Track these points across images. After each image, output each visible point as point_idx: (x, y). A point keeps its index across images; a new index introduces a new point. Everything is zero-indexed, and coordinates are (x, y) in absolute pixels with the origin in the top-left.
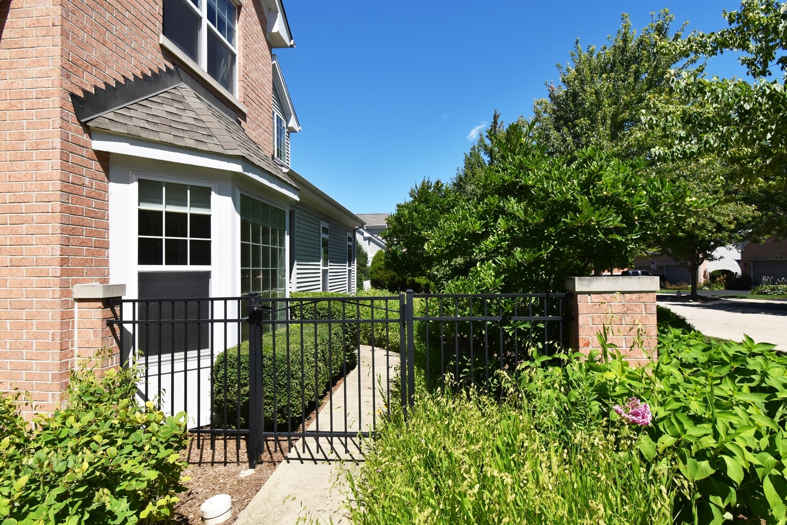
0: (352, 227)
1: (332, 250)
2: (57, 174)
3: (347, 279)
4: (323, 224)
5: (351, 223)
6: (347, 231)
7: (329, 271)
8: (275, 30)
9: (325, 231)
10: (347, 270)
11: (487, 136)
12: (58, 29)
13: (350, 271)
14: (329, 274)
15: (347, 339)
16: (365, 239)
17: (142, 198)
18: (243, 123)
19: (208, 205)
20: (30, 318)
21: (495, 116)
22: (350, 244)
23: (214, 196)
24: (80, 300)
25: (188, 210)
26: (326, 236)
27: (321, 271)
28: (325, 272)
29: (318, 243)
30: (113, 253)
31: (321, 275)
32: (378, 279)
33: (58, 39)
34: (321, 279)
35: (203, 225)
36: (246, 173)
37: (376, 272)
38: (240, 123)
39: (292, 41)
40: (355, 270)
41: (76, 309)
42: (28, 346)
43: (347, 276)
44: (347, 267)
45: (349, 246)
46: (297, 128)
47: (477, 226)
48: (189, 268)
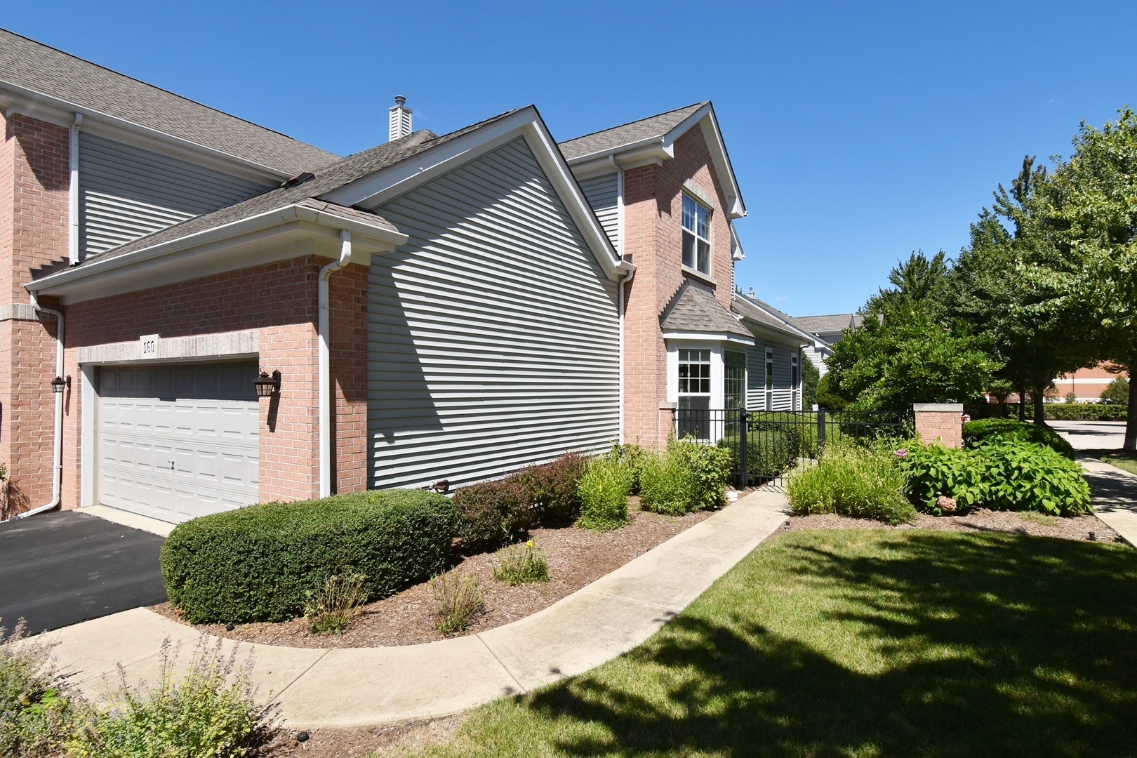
0: (797, 346)
1: (776, 373)
2: (655, 352)
3: (791, 402)
4: (768, 350)
5: (795, 343)
6: (792, 351)
7: (773, 393)
8: (733, 212)
9: (769, 356)
10: (791, 393)
11: (1011, 191)
12: (655, 288)
13: (794, 393)
14: (773, 397)
15: (790, 444)
16: (817, 350)
17: (680, 359)
18: (714, 291)
19: (708, 359)
20: (644, 415)
21: (1025, 163)
22: (795, 364)
23: (712, 354)
24: (661, 409)
25: (700, 363)
26: (770, 361)
27: (765, 394)
28: (769, 395)
29: (762, 368)
30: (668, 387)
31: (765, 397)
32: (825, 402)
33: (655, 292)
34: (765, 401)
35: (706, 370)
36: (731, 340)
37: (823, 395)
38: (712, 293)
39: (746, 212)
40: (801, 392)
41: (660, 413)
42: (642, 428)
43: (791, 399)
44: (791, 389)
45: (794, 368)
46: (741, 256)
47: (872, 373)
48: (700, 394)
